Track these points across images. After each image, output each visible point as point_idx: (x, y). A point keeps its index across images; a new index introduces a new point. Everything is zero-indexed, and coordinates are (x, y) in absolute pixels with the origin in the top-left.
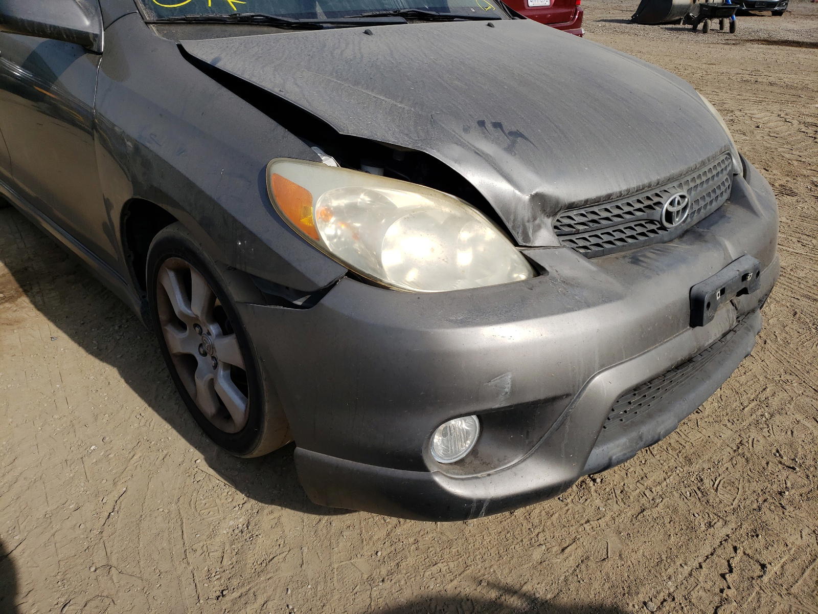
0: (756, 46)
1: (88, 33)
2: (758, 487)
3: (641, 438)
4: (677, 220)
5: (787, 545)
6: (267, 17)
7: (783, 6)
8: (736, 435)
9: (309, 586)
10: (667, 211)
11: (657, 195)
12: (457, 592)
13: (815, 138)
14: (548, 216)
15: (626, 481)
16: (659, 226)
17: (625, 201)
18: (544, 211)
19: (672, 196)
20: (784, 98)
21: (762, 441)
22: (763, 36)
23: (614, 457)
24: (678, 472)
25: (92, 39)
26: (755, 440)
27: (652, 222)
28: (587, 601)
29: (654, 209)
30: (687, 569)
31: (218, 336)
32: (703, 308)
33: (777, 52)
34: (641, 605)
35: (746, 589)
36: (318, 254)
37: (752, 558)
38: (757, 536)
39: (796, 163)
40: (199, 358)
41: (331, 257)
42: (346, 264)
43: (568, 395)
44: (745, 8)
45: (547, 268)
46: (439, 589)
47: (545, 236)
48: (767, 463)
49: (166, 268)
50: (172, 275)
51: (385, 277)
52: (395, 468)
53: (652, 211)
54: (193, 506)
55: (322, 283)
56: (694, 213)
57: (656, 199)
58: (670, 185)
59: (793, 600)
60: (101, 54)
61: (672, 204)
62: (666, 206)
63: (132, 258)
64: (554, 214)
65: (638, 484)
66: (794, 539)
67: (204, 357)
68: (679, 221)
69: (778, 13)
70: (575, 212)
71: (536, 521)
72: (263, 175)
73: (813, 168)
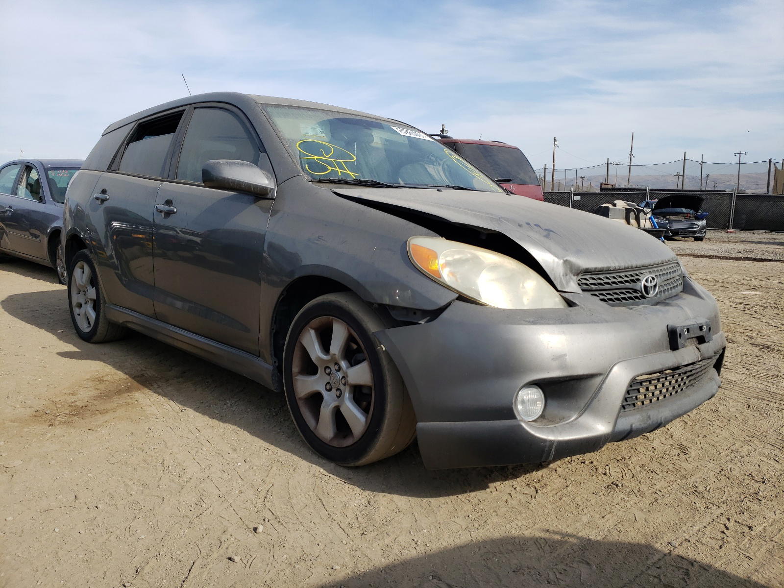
0: (685, 257)
1: (267, 187)
2: (740, 491)
3: (649, 417)
4: (652, 292)
5: (766, 518)
6: (375, 182)
7: (702, 234)
8: (718, 466)
9: (425, 531)
10: (644, 285)
11: (637, 275)
12: (532, 535)
13: (744, 311)
14: (574, 275)
15: (640, 486)
16: (640, 294)
17: (618, 274)
18: (571, 271)
19: (646, 276)
20: (714, 288)
21: (737, 469)
22: (690, 252)
23: (633, 426)
24: (678, 482)
25: (268, 191)
26: (732, 469)
27: (635, 291)
28: (627, 541)
29: (636, 283)
30: (695, 529)
31: (347, 368)
32: (677, 337)
33: (703, 261)
34: (666, 544)
35: (740, 538)
36: (439, 287)
37: (742, 524)
38: (743, 513)
39: (732, 325)
40: (325, 394)
41: (448, 288)
42: (458, 292)
43: (600, 374)
44: (671, 234)
45: (578, 303)
46: (519, 534)
47: (572, 286)
48: (744, 480)
49: (309, 329)
50: (312, 332)
51: (481, 299)
52: (493, 420)
53: (634, 284)
54: (326, 493)
55: (443, 303)
56: (661, 291)
57: (637, 277)
58: (644, 271)
59: (775, 544)
60: (274, 199)
61: (647, 281)
62: (643, 282)
63: (274, 331)
64: (578, 275)
65: (649, 488)
66: (769, 515)
67: (329, 393)
68: (652, 294)
69: (700, 239)
70: (589, 276)
71: (579, 503)
72: (405, 247)
73: (746, 328)
